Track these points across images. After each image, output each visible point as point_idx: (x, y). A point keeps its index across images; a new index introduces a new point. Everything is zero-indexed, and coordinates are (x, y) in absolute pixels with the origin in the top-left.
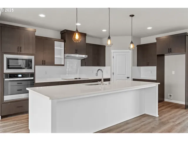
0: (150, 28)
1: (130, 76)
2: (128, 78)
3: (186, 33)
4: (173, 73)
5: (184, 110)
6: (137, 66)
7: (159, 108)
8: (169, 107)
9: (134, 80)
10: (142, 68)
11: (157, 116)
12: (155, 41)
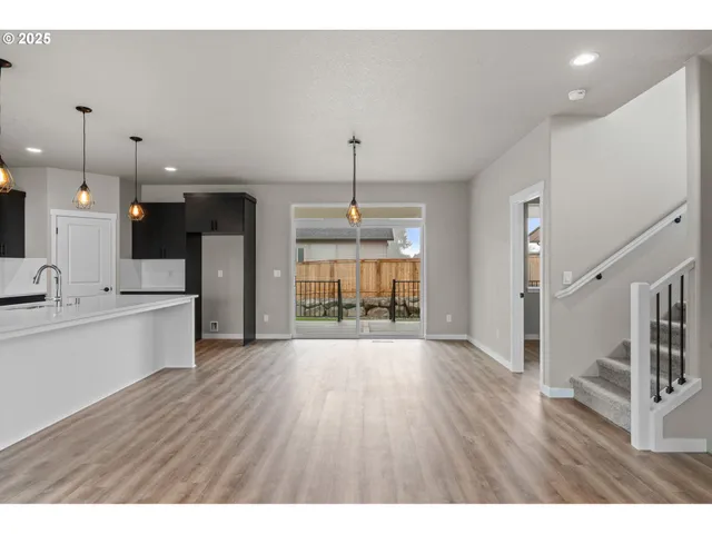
0: (171, 169)
1: (113, 285)
2: (107, 290)
3: (244, 194)
4: (220, 274)
5: (242, 348)
6: (134, 258)
7: (196, 350)
8: (212, 348)
9: (123, 293)
10: (146, 264)
11: (194, 366)
12: (183, 200)
